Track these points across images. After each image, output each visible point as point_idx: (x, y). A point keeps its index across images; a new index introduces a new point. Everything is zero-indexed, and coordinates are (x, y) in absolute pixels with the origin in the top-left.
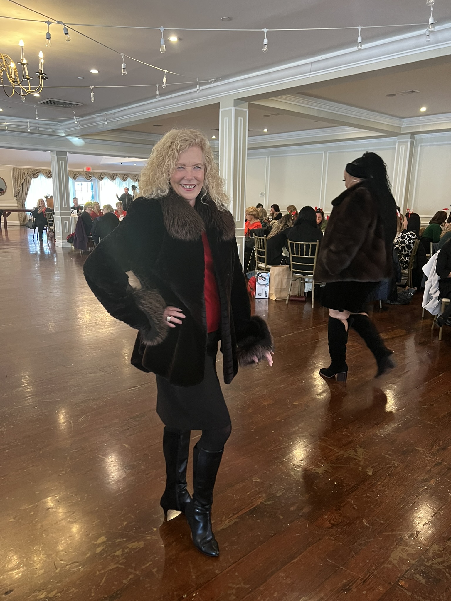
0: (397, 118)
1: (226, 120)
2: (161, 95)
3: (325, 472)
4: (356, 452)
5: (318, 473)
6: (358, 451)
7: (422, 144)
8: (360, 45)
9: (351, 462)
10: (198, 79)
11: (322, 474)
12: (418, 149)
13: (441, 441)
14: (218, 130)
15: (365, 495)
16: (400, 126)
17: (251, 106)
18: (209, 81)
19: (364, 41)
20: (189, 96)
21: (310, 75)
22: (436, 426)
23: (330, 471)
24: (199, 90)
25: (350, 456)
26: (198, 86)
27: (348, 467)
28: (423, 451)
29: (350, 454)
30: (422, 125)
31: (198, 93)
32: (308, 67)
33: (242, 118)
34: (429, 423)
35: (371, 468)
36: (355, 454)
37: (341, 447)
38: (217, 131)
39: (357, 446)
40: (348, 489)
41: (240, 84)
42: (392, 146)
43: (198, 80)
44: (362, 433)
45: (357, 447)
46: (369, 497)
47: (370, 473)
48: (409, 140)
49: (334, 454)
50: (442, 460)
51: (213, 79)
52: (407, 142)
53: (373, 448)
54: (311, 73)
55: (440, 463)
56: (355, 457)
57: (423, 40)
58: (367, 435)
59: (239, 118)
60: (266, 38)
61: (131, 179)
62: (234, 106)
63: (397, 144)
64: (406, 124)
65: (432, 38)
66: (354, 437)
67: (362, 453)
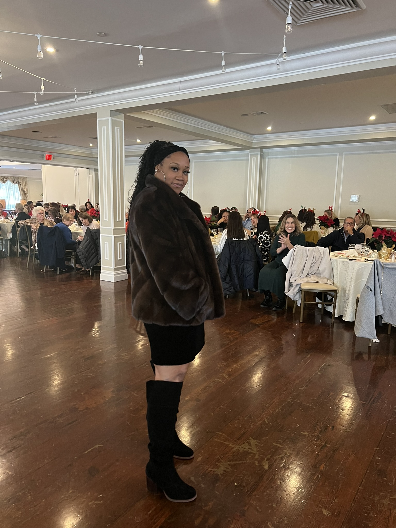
0: (249, 135)
1: (104, 128)
2: (40, 103)
3: (224, 472)
4: (250, 444)
5: (217, 475)
6: (251, 443)
7: (269, 157)
8: (223, 68)
9: (247, 457)
10: (76, 89)
11: (222, 475)
12: (266, 160)
13: (321, 422)
14: (97, 138)
15: (266, 493)
16: (252, 141)
17: (126, 118)
18: (86, 93)
19: (227, 65)
20: (67, 106)
21: (179, 92)
22: (314, 407)
23: (229, 470)
24: (76, 100)
25: (245, 450)
26: (76, 96)
27: (245, 463)
28: (308, 435)
29: (245, 448)
30: (269, 141)
31: (77, 102)
32: (177, 86)
33: (119, 128)
34: (308, 405)
35: (266, 460)
36: (249, 447)
37: (235, 441)
38: (96, 140)
39: (250, 438)
40: (249, 489)
41: (116, 97)
42: (246, 158)
43: (75, 91)
44: (253, 424)
45: (250, 440)
46: (269, 494)
47: (266, 467)
48: (259, 153)
49: (230, 451)
50: (326, 443)
51: (90, 91)
52: (258, 154)
53: (265, 438)
54: (180, 91)
55: (325, 446)
56: (250, 451)
57: (274, 68)
58: (257, 425)
59: (116, 128)
60: (141, 54)
61: (11, 181)
62: (111, 117)
63: (249, 156)
64: (256, 140)
65: (281, 67)
66: (246, 428)
67: (256, 445)
